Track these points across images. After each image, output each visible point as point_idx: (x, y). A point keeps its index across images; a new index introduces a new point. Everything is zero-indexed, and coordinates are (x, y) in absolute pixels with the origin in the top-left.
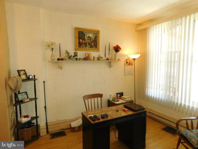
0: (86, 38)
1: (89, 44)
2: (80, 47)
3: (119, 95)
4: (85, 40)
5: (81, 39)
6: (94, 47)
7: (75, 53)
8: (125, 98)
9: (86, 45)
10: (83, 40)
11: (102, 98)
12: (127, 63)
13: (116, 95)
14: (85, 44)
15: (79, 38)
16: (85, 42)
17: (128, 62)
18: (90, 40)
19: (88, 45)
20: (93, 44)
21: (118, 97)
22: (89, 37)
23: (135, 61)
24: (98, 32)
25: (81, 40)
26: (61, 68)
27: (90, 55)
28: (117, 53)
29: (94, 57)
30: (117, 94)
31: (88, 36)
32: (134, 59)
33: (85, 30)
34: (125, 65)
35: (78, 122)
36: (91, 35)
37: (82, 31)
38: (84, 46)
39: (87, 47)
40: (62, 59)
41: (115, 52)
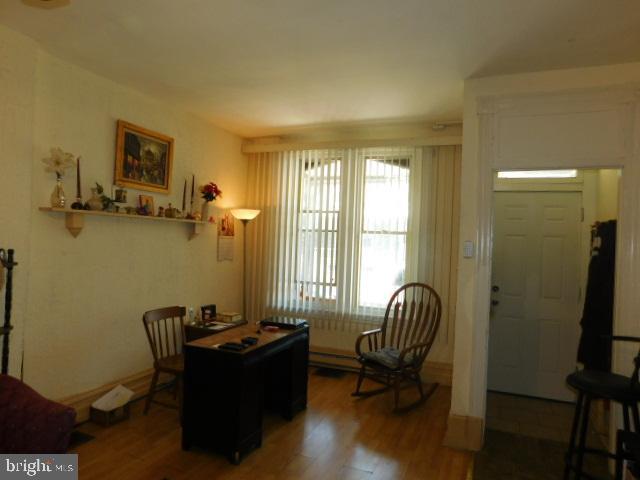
0: (141, 154)
1: (148, 172)
2: (126, 175)
3: (208, 312)
4: (139, 159)
5: (130, 154)
6: (158, 180)
7: (117, 191)
8: (231, 317)
9: (141, 175)
10: (134, 157)
11: (184, 318)
12: (223, 229)
13: (201, 312)
14: (140, 170)
15: (127, 152)
16: (139, 165)
17: (226, 227)
18: (151, 160)
19: (144, 173)
20: (156, 173)
21: (207, 317)
22: (149, 153)
23: (248, 224)
24: (170, 143)
25: (130, 158)
26: (74, 232)
27: (150, 201)
28: (210, 203)
29: (161, 208)
30: (203, 309)
31: (146, 149)
32: (245, 222)
33: (141, 131)
34: (219, 234)
35: (117, 395)
36: (153, 149)
37: (133, 133)
38: (136, 174)
39: (143, 180)
40: (87, 207)
41: (204, 200)
